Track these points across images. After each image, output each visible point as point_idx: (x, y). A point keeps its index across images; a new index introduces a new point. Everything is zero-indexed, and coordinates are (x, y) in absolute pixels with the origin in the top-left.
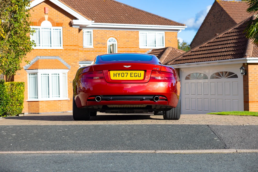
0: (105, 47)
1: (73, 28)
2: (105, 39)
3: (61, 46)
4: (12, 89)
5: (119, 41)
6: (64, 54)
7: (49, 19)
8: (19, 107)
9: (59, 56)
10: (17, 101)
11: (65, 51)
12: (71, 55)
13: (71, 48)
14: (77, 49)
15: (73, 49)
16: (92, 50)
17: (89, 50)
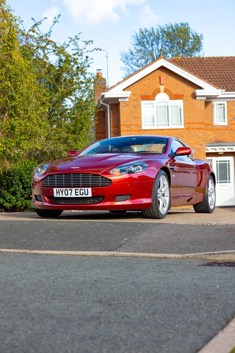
1: (197, 101)
3: (181, 124)
6: (185, 134)
7: (166, 91)
11: (187, 130)
12: (195, 135)
14: (203, 128)
15: (197, 127)
16: (226, 128)
17: (221, 129)
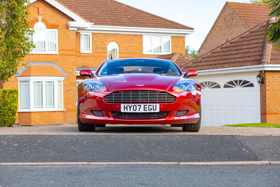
0: (105, 53)
1: (69, 31)
2: (105, 44)
3: (56, 50)
4: (4, 97)
5: (120, 46)
6: (59, 59)
7: (43, 21)
8: (12, 117)
9: (54, 62)
10: (9, 111)
11: (61, 56)
12: (67, 60)
13: (67, 53)
14: (74, 54)
15: (69, 54)
16: (90, 56)
17: (87, 56)
